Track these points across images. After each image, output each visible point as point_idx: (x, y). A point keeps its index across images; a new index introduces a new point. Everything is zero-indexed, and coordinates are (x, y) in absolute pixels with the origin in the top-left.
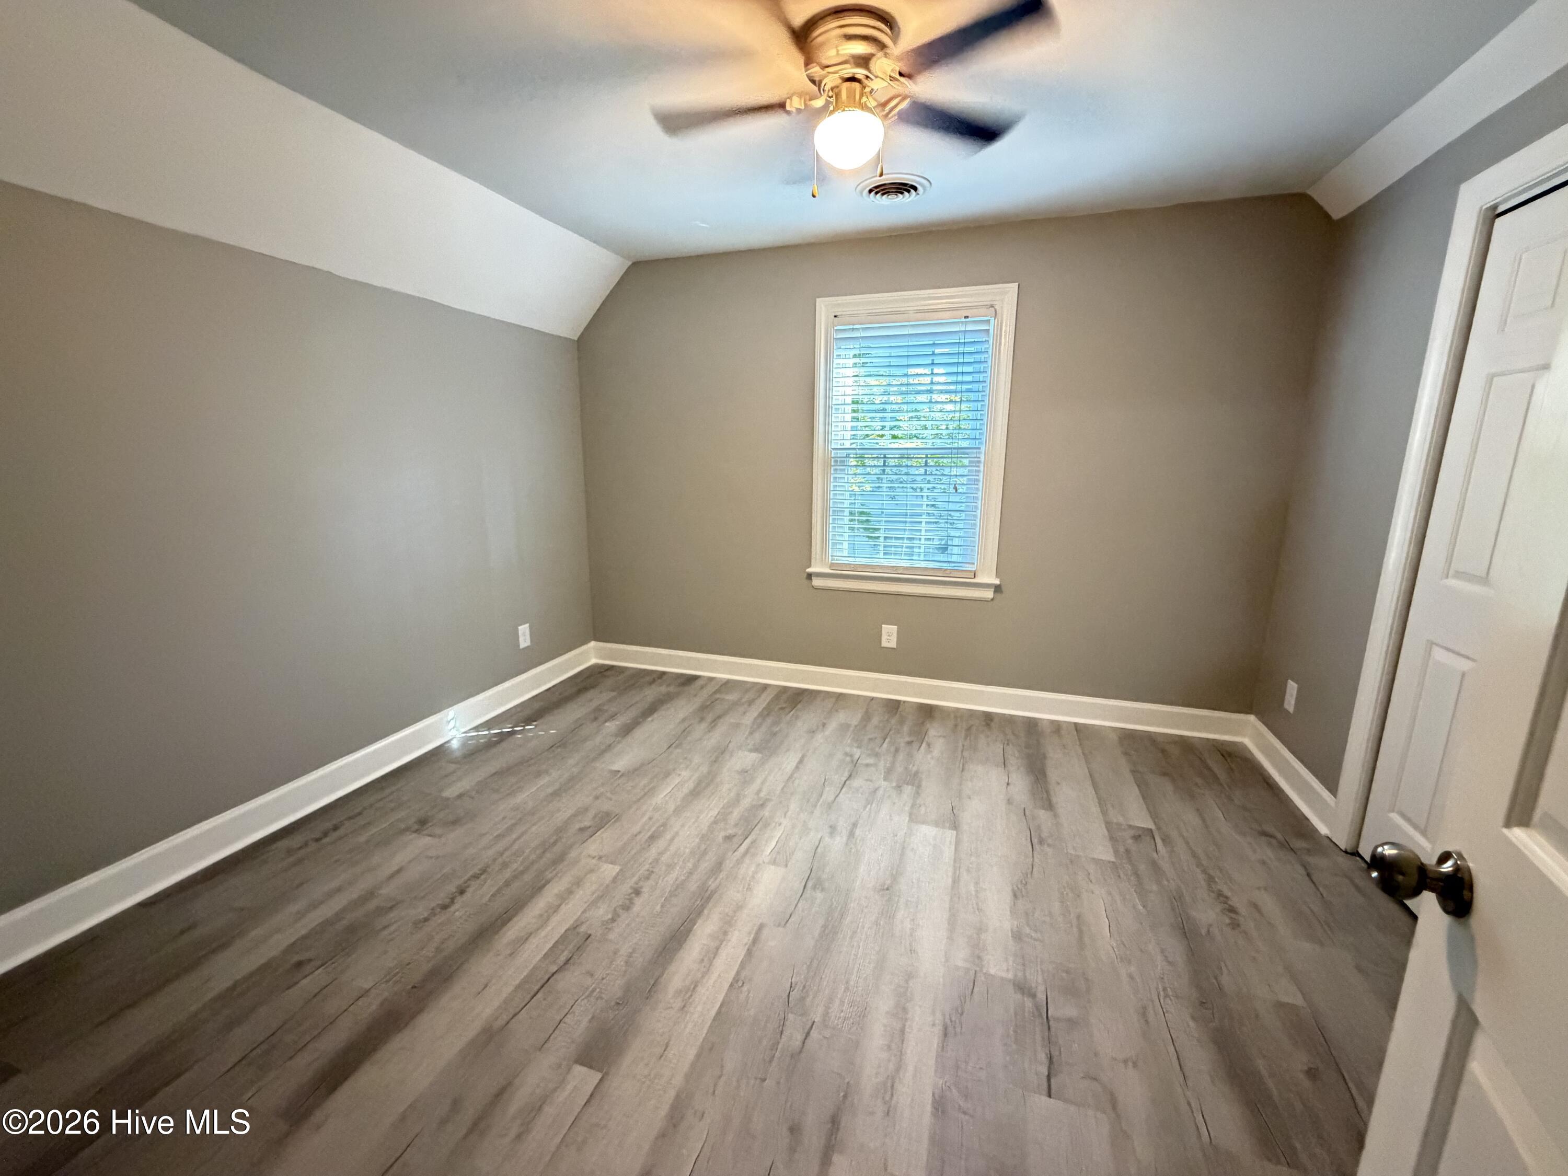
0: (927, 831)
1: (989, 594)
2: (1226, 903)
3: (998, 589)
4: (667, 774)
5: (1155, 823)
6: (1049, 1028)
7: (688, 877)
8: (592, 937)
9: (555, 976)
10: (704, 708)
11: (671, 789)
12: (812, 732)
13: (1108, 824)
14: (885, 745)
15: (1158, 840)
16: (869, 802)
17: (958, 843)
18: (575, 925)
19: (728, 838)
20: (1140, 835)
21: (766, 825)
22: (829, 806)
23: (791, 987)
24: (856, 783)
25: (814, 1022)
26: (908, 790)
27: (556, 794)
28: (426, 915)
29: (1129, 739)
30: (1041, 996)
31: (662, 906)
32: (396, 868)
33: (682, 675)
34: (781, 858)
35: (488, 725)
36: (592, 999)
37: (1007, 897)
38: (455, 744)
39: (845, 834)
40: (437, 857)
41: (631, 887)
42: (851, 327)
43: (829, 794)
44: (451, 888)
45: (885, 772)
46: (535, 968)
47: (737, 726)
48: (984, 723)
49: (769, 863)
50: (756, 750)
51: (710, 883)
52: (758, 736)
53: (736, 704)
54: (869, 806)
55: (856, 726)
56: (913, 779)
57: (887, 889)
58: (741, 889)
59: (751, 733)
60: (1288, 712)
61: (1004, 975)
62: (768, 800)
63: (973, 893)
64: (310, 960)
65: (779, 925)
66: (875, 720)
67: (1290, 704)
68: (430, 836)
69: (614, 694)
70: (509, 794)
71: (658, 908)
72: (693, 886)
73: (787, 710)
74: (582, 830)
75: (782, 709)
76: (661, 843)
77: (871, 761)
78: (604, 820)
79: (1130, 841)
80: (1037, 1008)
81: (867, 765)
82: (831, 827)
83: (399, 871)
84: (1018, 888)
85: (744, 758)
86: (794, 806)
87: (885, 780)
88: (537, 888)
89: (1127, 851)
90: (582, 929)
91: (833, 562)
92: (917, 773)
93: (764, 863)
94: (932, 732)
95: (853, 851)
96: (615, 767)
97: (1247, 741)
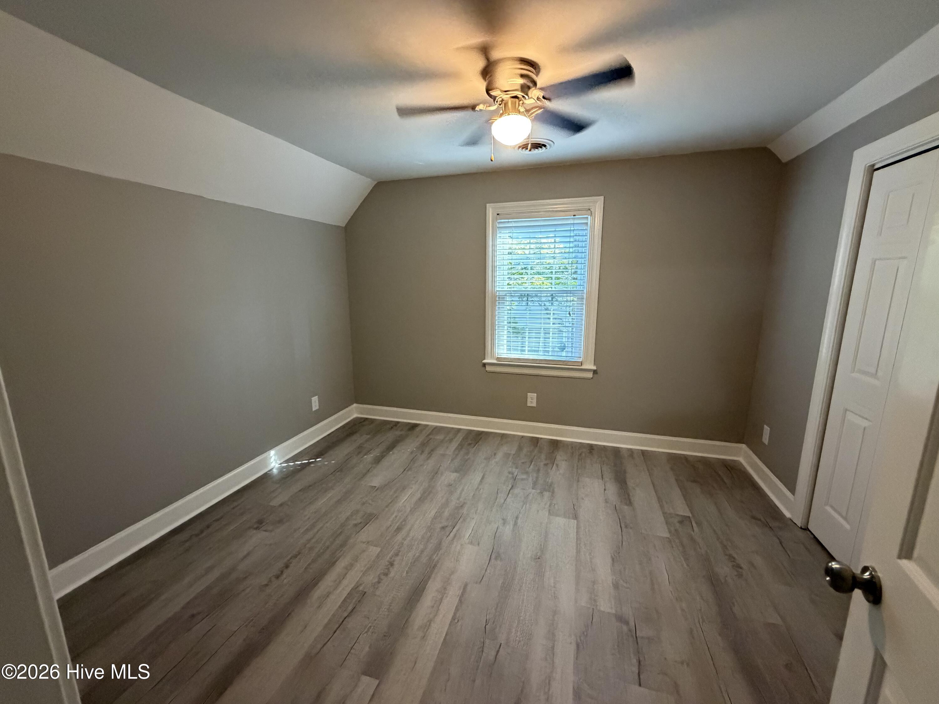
0: (560, 521)
1: (590, 375)
2: (733, 561)
3: (595, 372)
4: (404, 488)
5: (691, 513)
6: (637, 643)
7: (421, 554)
8: (367, 593)
9: (346, 619)
10: (424, 445)
11: (407, 497)
12: (488, 459)
13: (664, 513)
14: (531, 467)
15: (694, 524)
16: (525, 503)
17: (578, 527)
18: (356, 587)
19: (443, 528)
20: (683, 520)
21: (464, 520)
22: (501, 506)
23: (486, 622)
24: (516, 491)
25: (501, 644)
26: (547, 494)
27: (339, 502)
28: (266, 583)
29: (674, 459)
30: (632, 624)
31: (407, 573)
32: (245, 553)
33: (409, 423)
34: (475, 541)
35: (294, 458)
36: (369, 633)
37: (609, 560)
38: (275, 471)
39: (512, 523)
40: (271, 545)
41: (388, 561)
42: (507, 220)
43: (501, 500)
44: (280, 564)
45: (532, 484)
46: (334, 615)
47: (443, 455)
48: (589, 451)
49: (468, 543)
50: (456, 471)
51: (434, 557)
52: (457, 462)
53: (442, 441)
54: (525, 505)
55: (514, 455)
56: (549, 488)
57: (538, 558)
58: (453, 560)
59: (452, 460)
60: (764, 444)
61: (609, 610)
62: (465, 503)
63: (589, 560)
64: (199, 613)
65: (476, 583)
66: (525, 450)
67: (766, 439)
68: (265, 531)
69: (368, 436)
70: (310, 503)
71: (405, 574)
72: (424, 559)
73: (472, 445)
74: (356, 525)
75: (470, 444)
76: (404, 532)
77: (524, 477)
78: (369, 518)
79: (678, 525)
80: (630, 630)
81: (522, 479)
82: (503, 519)
83: (248, 554)
84: (615, 556)
85: (449, 477)
86: (480, 506)
87: (533, 489)
88: (332, 564)
89: (676, 530)
90: (361, 588)
91: (498, 356)
92: (552, 483)
93: (465, 544)
94: (559, 457)
95: (517, 534)
96: (373, 485)
97: (741, 460)
